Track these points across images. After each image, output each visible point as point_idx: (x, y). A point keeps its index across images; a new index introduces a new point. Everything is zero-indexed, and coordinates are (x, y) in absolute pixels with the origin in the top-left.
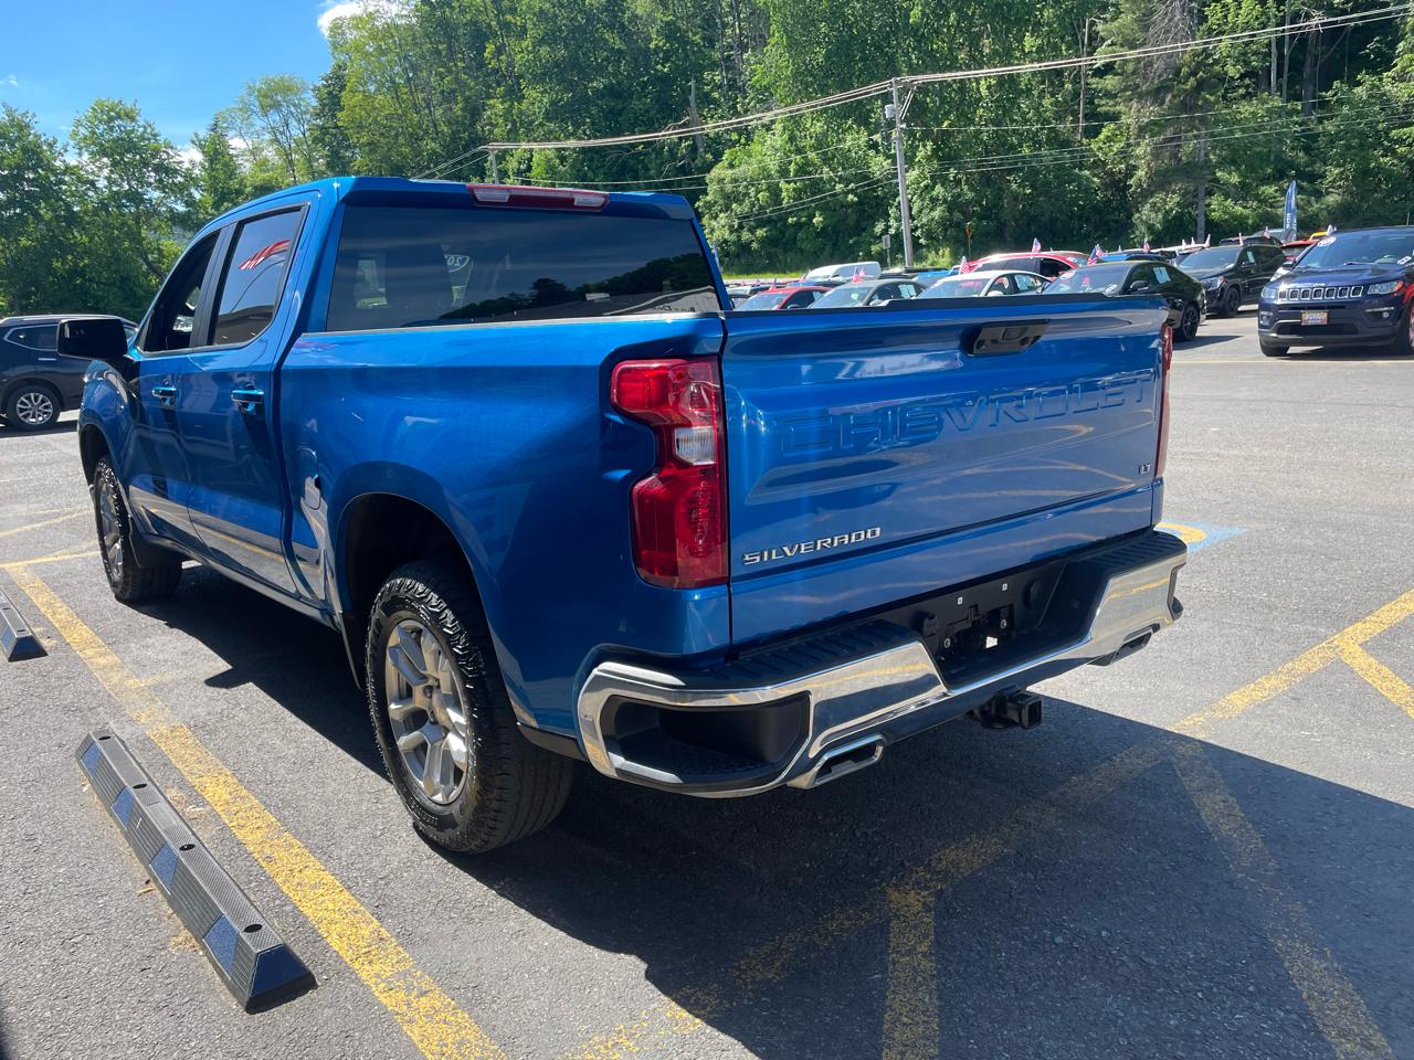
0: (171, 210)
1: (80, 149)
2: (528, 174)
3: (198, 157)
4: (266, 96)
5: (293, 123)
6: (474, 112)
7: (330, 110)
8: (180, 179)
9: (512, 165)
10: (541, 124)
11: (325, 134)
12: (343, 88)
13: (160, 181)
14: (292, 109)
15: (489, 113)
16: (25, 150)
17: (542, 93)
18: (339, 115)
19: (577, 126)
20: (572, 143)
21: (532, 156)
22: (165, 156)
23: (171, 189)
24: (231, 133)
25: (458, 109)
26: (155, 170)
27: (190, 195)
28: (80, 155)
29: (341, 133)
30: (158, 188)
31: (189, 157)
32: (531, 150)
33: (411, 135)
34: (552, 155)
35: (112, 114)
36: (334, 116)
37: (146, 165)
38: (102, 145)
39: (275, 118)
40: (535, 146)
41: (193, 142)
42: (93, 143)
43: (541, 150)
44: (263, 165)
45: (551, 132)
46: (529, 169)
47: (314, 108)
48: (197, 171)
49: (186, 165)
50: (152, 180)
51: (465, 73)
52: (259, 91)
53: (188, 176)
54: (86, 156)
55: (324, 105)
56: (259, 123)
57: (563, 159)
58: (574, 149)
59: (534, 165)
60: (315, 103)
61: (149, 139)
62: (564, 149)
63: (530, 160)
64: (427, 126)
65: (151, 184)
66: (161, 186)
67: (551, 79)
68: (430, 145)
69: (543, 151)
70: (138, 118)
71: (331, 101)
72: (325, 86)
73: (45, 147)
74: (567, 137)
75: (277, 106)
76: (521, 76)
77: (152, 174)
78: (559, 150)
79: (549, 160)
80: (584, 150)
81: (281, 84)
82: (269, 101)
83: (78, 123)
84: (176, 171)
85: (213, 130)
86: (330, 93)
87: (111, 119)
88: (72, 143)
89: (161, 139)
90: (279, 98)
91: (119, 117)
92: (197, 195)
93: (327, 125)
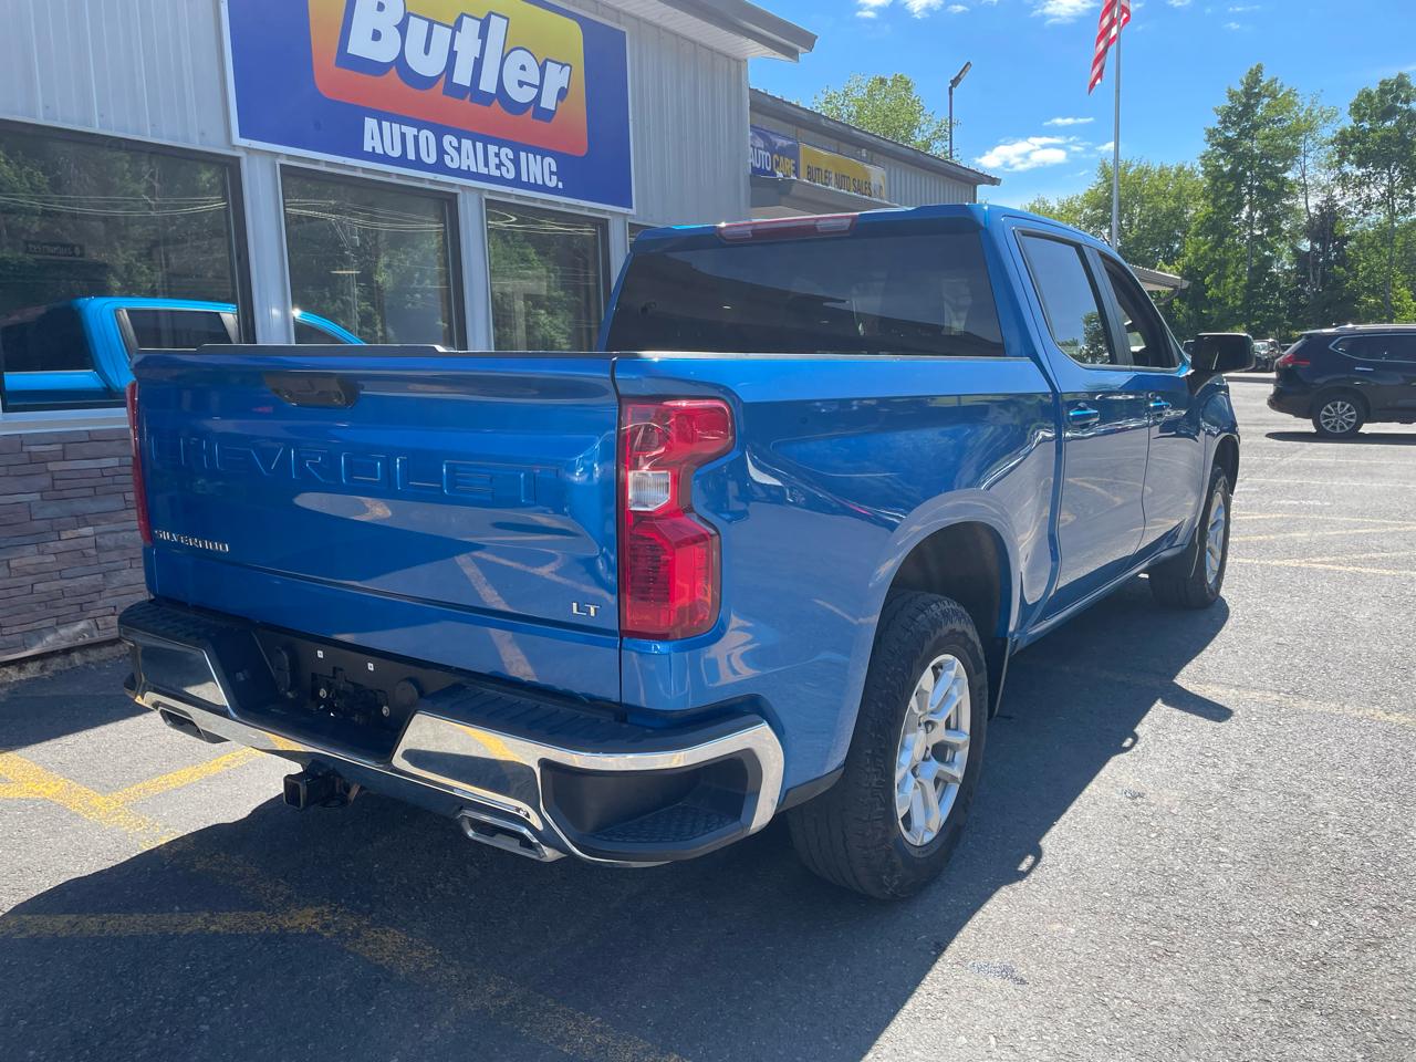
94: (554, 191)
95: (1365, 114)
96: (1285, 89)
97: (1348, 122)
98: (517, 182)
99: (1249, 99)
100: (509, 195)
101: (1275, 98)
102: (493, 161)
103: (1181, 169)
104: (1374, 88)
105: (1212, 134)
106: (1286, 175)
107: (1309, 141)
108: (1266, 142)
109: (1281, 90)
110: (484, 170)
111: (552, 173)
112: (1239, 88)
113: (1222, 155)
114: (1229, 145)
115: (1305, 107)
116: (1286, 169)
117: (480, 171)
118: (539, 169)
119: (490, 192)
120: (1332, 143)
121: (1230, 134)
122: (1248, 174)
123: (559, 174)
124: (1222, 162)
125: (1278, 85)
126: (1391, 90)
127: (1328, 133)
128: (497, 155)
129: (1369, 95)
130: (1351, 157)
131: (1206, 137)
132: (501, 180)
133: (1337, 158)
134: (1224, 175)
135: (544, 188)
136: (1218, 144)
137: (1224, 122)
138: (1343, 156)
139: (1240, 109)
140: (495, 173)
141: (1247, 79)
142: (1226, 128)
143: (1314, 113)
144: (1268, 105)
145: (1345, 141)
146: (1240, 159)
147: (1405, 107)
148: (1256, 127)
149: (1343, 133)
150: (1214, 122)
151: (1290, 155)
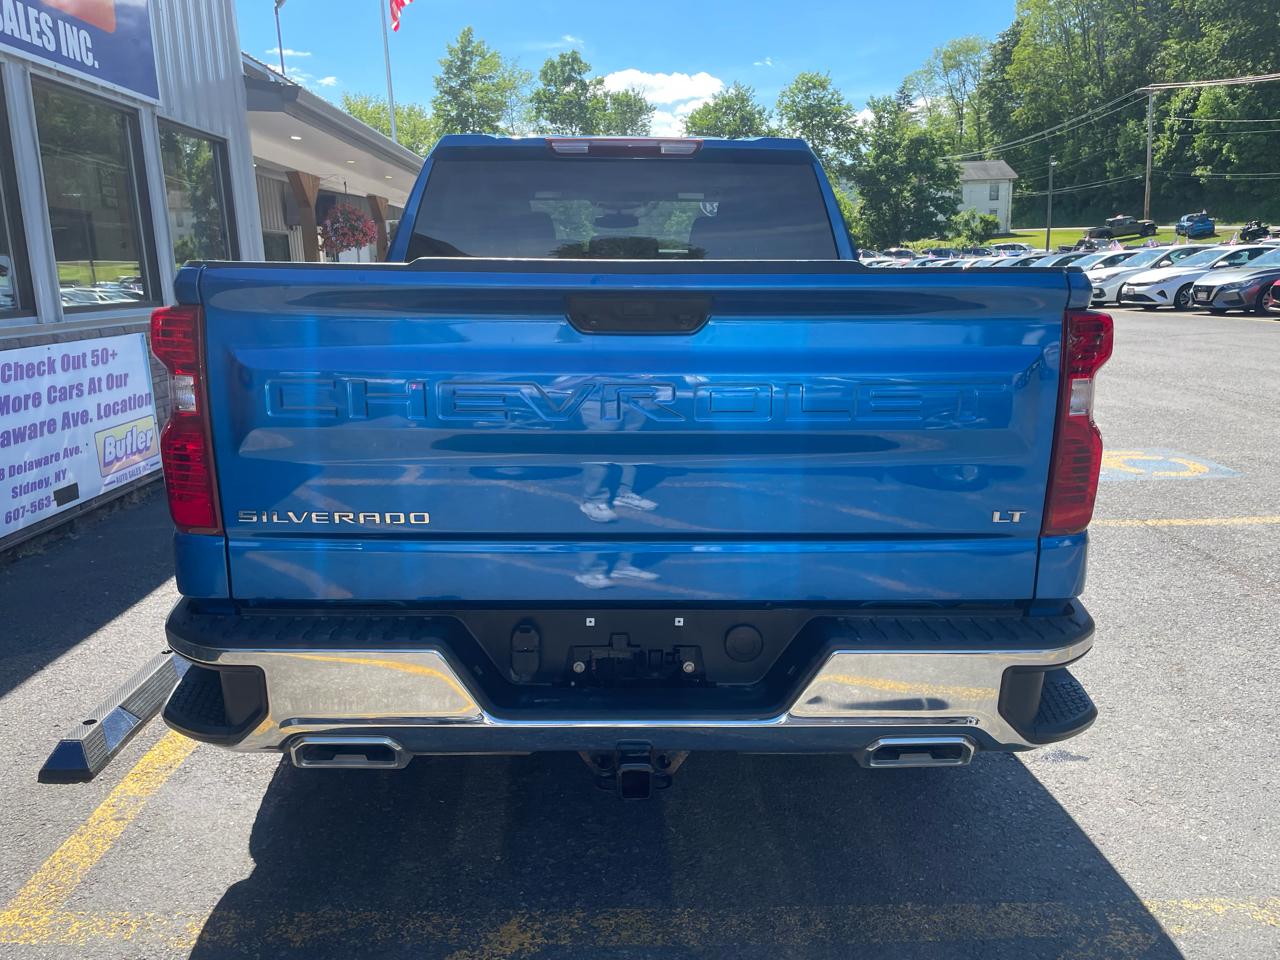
0: (842, 164)
1: (782, 115)
2: (1191, 114)
3: (870, 116)
4: (950, 58)
5: (970, 79)
6: (1145, 54)
7: (1001, 65)
8: (853, 136)
9: (1176, 104)
10: (1215, 61)
11: (991, 88)
12: (1016, 43)
13: (837, 139)
14: (972, 67)
15: (1163, 54)
16: (742, 118)
17: (1222, 29)
18: (1007, 68)
19: (1256, 60)
20: (1249, 79)
21: (1200, 95)
22: (844, 117)
23: (845, 146)
24: (915, 94)
25: (1127, 53)
26: (834, 130)
27: (858, 150)
28: (781, 120)
29: (1007, 86)
30: (834, 145)
31: (863, 117)
32: (1200, 89)
33: (1075, 82)
34: (1221, 92)
35: (810, 84)
36: (1003, 71)
37: (828, 126)
38: (798, 111)
39: (955, 76)
40: (1205, 84)
41: (868, 104)
42: (792, 110)
43: (1211, 88)
44: (936, 121)
45: (1225, 69)
46: (1194, 108)
47: (987, 64)
48: (867, 129)
49: (860, 124)
50: (831, 139)
51: (1143, 17)
52: (945, 54)
53: (860, 134)
54: (785, 121)
55: (996, 61)
56: (940, 82)
57: (1234, 97)
58: (1250, 85)
59: (1200, 104)
60: (989, 59)
61: (834, 104)
62: (1238, 86)
63: (1196, 99)
64: (1094, 72)
65: (829, 141)
66: (837, 143)
67: (1234, 14)
68: (1092, 90)
69: (1212, 89)
70: (829, 87)
71: (1004, 56)
72: (1001, 43)
73: (757, 116)
74: (1243, 74)
75: (958, 66)
76: (1201, 15)
77: (832, 133)
78: (1231, 87)
79: (1217, 98)
80: (1260, 86)
81: (965, 45)
82: (952, 62)
83: (783, 94)
84: (850, 130)
85: (901, 92)
86: (1004, 49)
87: (809, 89)
88: (776, 111)
89: (844, 103)
90: (962, 58)
91: (815, 87)
92: (864, 150)
93: (995, 79)
94: (90, 70)
95: (551, 80)
96: (492, 51)
97: (540, 85)
98: (56, 56)
99: (465, 56)
100: (50, 70)
101: (483, 57)
102: (35, 28)
103: (412, 109)
104: (556, 59)
105: (440, 81)
106: (498, 124)
107: (514, 97)
108: (481, 95)
109: (488, 52)
110: (26, 38)
111: (88, 49)
112: (457, 46)
113: (449, 102)
114: (454, 94)
115: (509, 69)
116: (498, 119)
117: (23, 38)
118: (77, 43)
119: (34, 65)
120: (531, 101)
121: (453, 84)
122: (471, 120)
123: (95, 50)
124: (449, 107)
125: (486, 47)
126: (568, 62)
127: (527, 92)
128: (38, 21)
129: (553, 66)
130: (545, 114)
131: (435, 84)
132: (42, 51)
133: (534, 113)
134: (452, 119)
135: (81, 66)
136: (446, 92)
137: (448, 73)
138: (539, 111)
139: (459, 63)
140: (37, 42)
141: (462, 38)
142: (449, 78)
143: (515, 75)
144: (480, 63)
145: (539, 99)
146: (463, 106)
147: (578, 77)
148: (473, 80)
149: (538, 94)
150: (440, 72)
151: (500, 107)
